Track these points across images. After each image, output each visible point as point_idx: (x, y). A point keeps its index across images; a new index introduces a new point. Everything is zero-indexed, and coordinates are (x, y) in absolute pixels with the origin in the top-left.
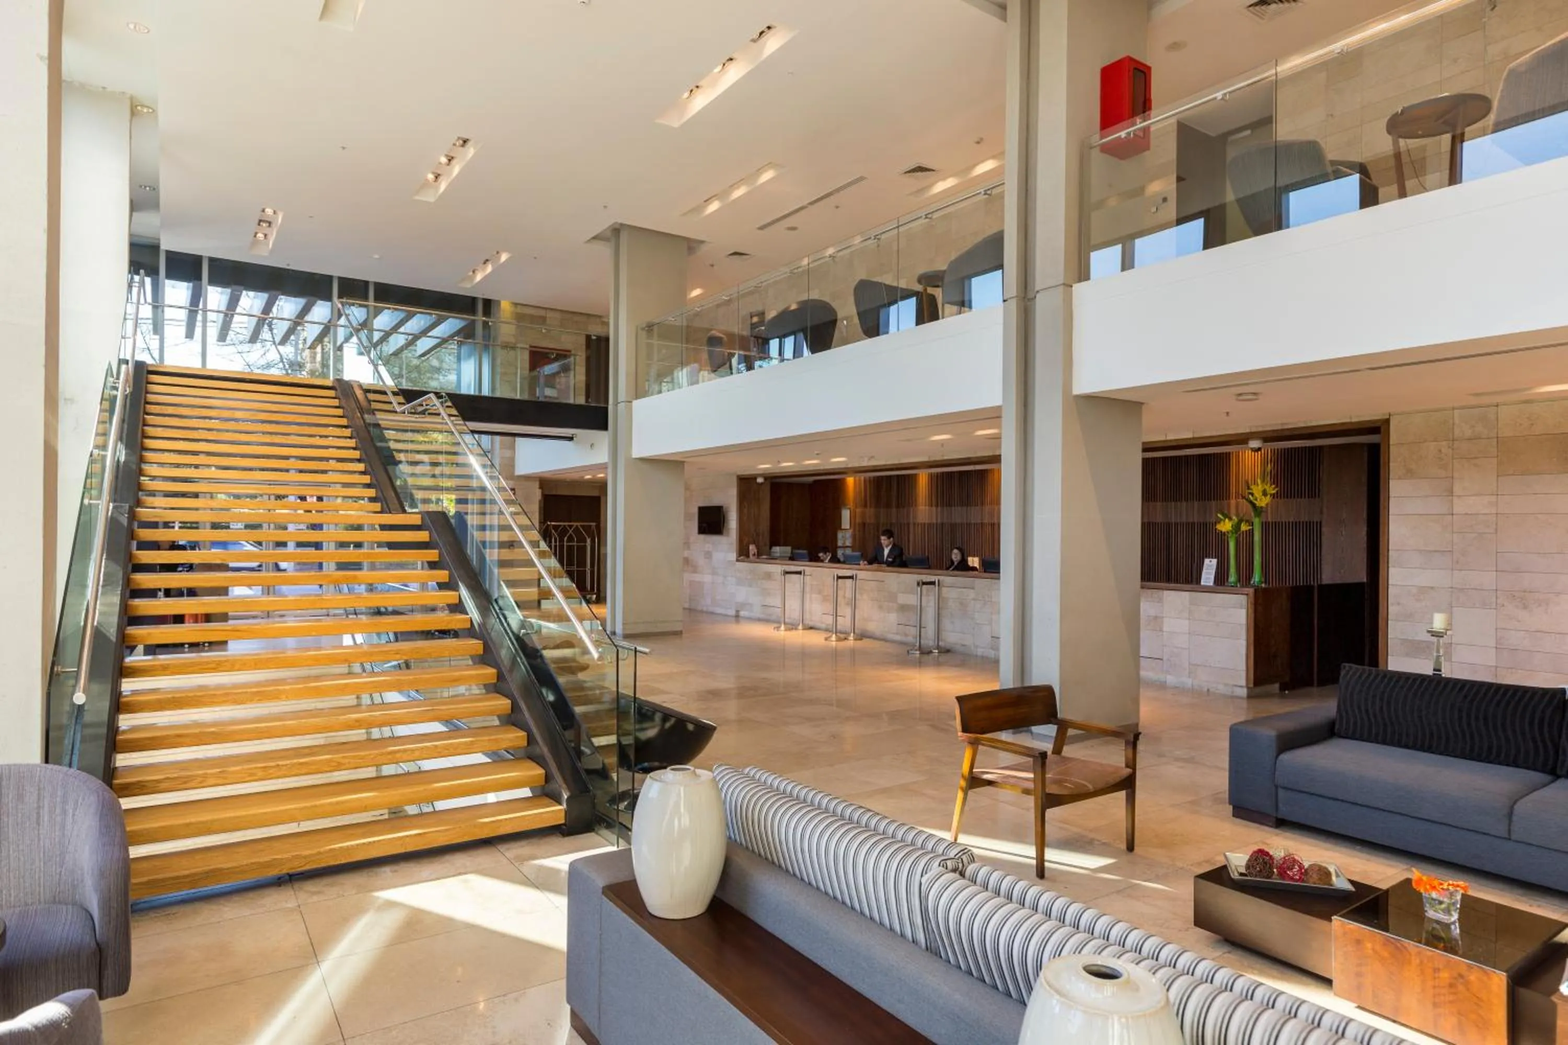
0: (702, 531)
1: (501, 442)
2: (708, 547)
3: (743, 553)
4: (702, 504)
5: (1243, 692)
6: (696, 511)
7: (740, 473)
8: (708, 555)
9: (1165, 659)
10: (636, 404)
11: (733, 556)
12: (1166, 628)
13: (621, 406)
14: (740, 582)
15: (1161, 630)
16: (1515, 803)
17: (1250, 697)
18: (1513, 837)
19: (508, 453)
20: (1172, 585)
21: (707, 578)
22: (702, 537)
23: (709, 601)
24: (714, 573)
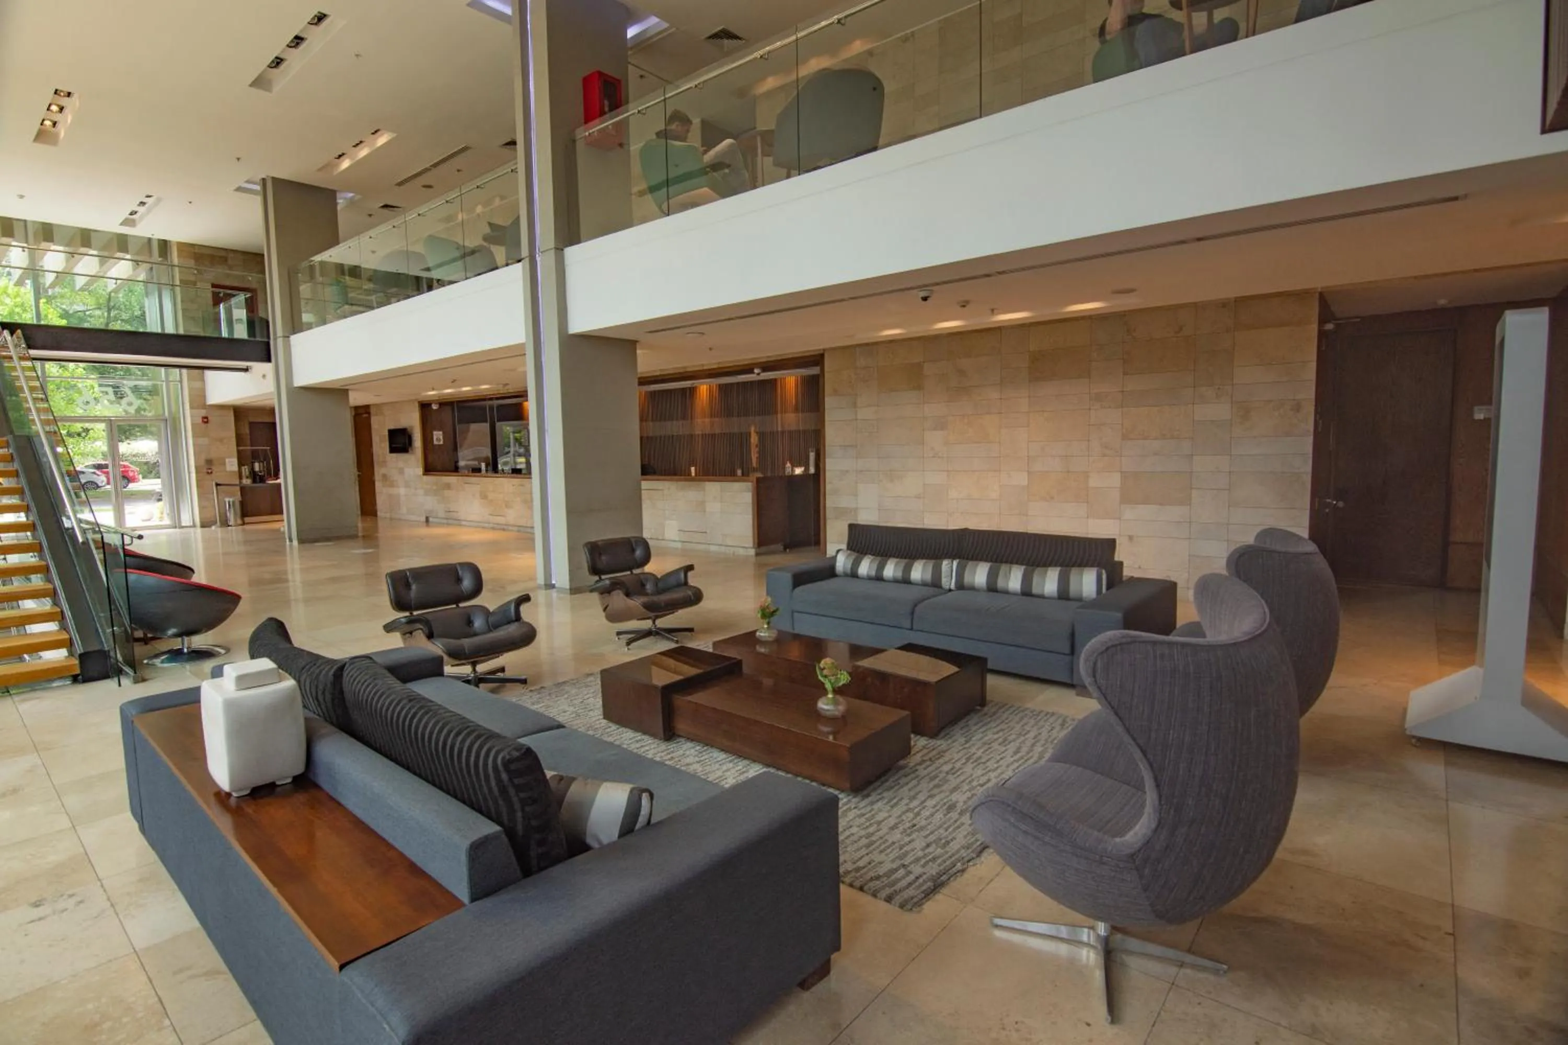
0: (393, 450)
1: (188, 375)
2: (401, 464)
3: (429, 469)
4: (392, 427)
5: (752, 552)
6: (387, 433)
7: (420, 400)
8: (401, 471)
9: (708, 532)
10: (294, 338)
11: (420, 471)
12: (708, 510)
13: (280, 341)
14: (427, 493)
15: (705, 511)
16: (916, 605)
17: (757, 554)
18: (915, 627)
19: (198, 384)
20: (682, 477)
21: (402, 491)
22: (394, 455)
23: (404, 510)
24: (407, 485)
